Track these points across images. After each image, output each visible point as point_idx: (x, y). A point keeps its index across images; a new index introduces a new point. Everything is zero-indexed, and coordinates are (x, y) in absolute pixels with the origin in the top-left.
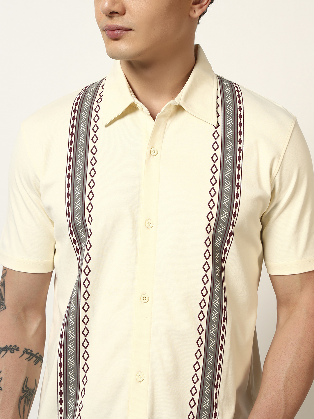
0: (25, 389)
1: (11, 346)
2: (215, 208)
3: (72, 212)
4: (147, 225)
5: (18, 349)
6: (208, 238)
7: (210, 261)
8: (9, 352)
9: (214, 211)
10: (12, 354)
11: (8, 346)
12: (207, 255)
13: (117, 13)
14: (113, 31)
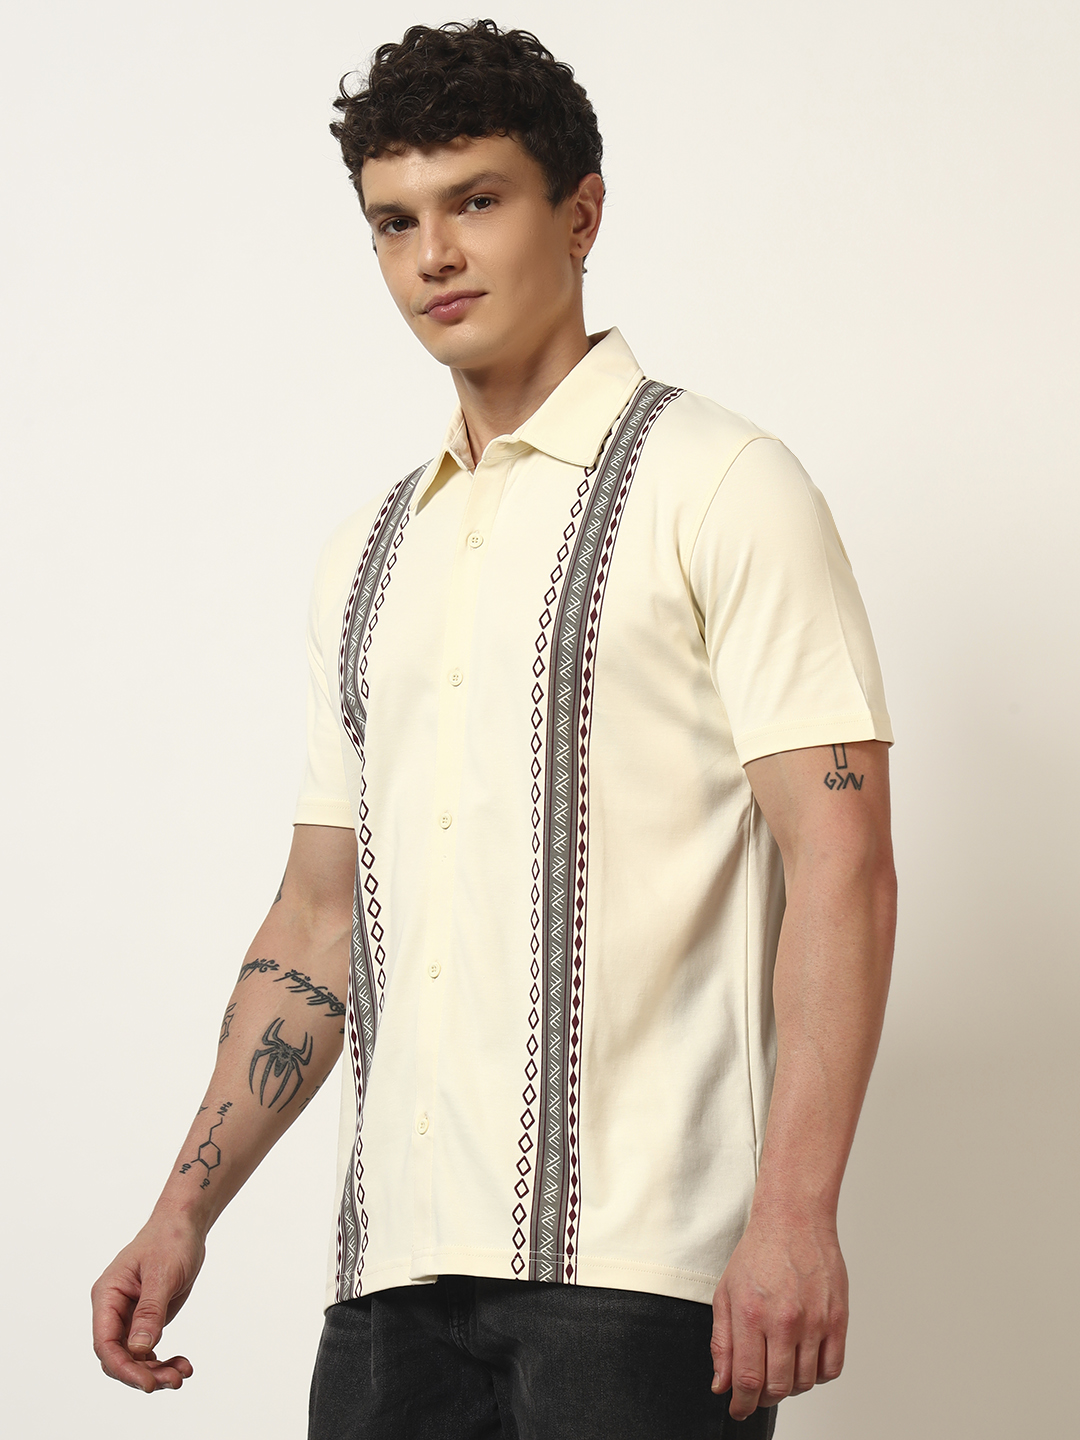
0: (270, 1038)
4: (452, 680)
5: (275, 968)
8: (258, 969)
13: (451, 268)
14: (448, 304)
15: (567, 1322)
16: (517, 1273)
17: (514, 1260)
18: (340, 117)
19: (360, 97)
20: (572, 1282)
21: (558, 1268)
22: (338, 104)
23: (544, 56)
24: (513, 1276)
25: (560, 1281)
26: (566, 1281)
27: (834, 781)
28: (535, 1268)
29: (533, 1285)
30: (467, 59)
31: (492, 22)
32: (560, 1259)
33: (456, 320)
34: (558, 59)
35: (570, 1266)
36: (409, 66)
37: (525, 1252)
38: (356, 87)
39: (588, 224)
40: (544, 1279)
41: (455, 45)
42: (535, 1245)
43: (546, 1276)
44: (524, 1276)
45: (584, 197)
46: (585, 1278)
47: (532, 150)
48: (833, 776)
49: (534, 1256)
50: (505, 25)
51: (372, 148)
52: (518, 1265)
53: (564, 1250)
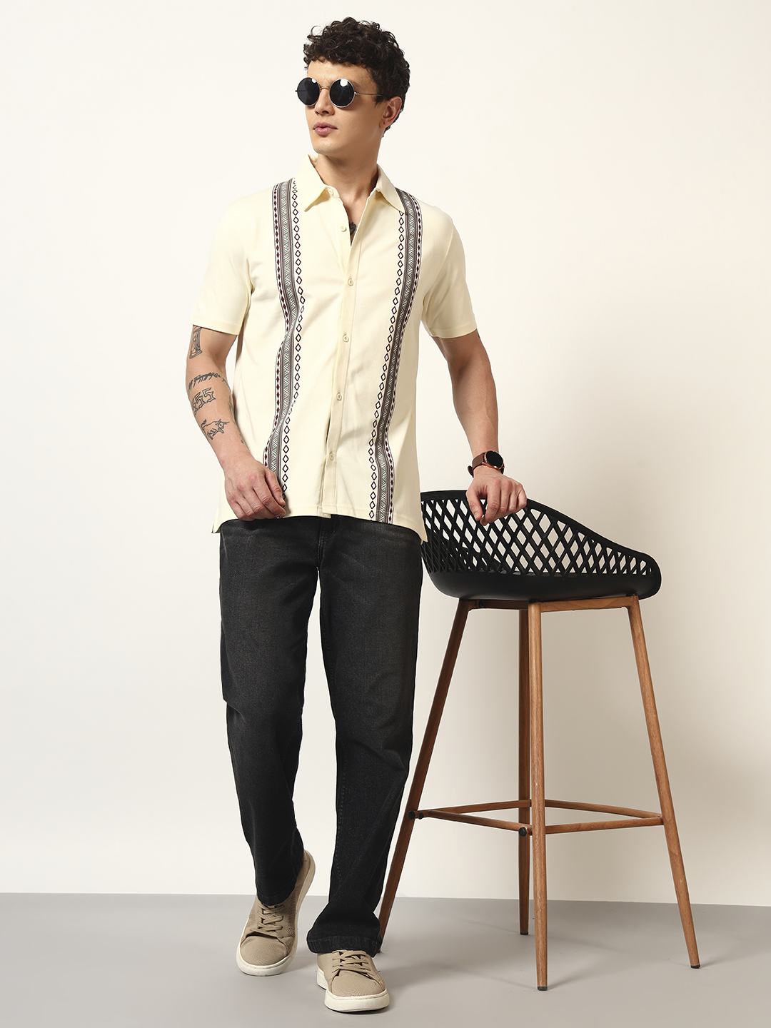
1: (214, 373)
10: (216, 378)
11: (212, 373)
13: (327, 113)
14: (323, 128)
17: (370, 513)
18: (310, 43)
19: (317, 36)
20: (391, 523)
21: (386, 517)
22: (309, 37)
23: (395, 44)
24: (370, 519)
25: (387, 522)
26: (389, 523)
28: (378, 517)
29: (377, 522)
30: (361, 34)
31: (379, 25)
32: (387, 513)
33: (324, 136)
34: (400, 48)
35: (390, 517)
36: (337, 29)
37: (375, 510)
38: (318, 32)
39: (392, 116)
40: (381, 521)
41: (359, 27)
42: (379, 508)
43: (382, 519)
44: (374, 519)
45: (392, 105)
46: (395, 522)
47: (374, 78)
49: (378, 512)
50: (383, 28)
51: (314, 57)
52: (372, 515)
53: (389, 510)
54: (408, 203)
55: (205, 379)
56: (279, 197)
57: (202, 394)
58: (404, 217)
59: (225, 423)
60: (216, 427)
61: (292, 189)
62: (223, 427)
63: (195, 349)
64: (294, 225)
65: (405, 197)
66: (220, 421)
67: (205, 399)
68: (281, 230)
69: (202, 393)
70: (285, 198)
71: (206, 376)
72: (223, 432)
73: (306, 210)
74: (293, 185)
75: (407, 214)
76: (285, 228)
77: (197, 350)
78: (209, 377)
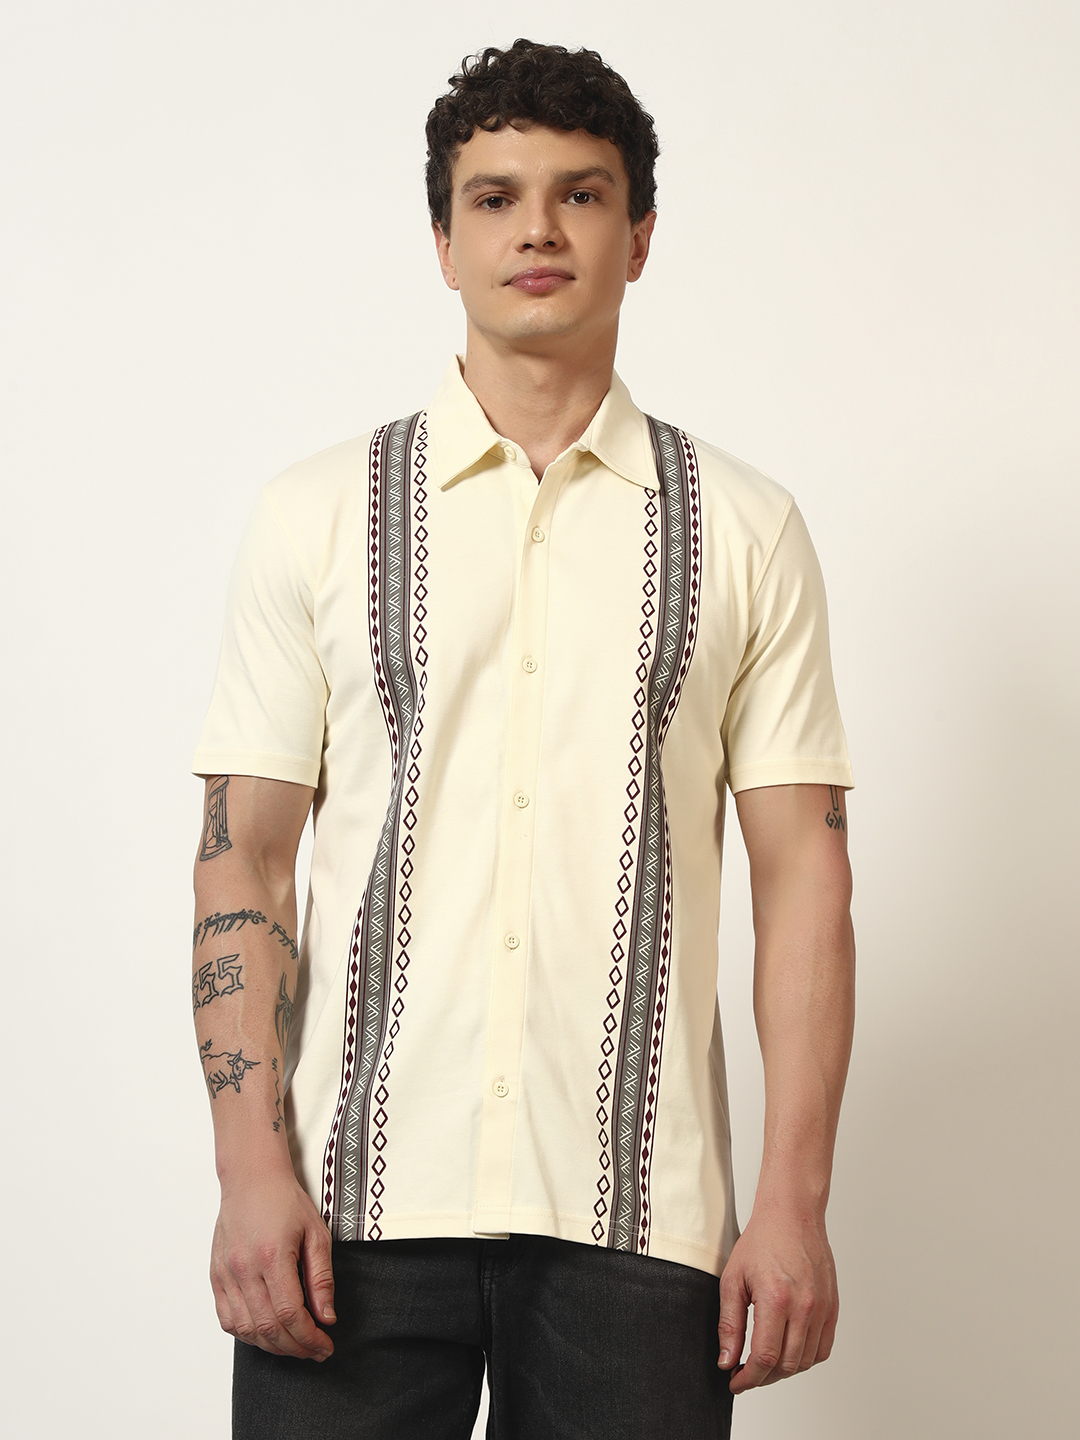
1: (251, 911)
2: (654, 636)
3: (384, 644)
4: (525, 666)
6: (641, 689)
7: (643, 732)
8: (249, 921)
9: (652, 641)
10: (255, 926)
11: (247, 910)
12: (638, 721)
13: (552, 245)
14: (539, 278)
15: (641, 1288)
16: (597, 1239)
17: (594, 1227)
20: (645, 1253)
21: (633, 1238)
24: (593, 1242)
25: (634, 1251)
26: (639, 1252)
27: (832, 820)
28: (613, 1236)
29: (610, 1251)
32: (636, 1230)
35: (643, 1237)
37: (606, 1220)
39: (640, 255)
40: (620, 1247)
42: (615, 1215)
43: (623, 1244)
44: (603, 1243)
46: (655, 1250)
48: (831, 816)
49: (614, 1225)
52: (598, 1232)
53: (639, 1222)
54: (669, 452)
55: (229, 927)
56: (386, 465)
57: (214, 969)
58: (657, 501)
59: (250, 1065)
60: (228, 1071)
61: (416, 442)
62: (242, 1074)
63: (216, 838)
64: (415, 524)
65: (665, 437)
66: (238, 1057)
67: (220, 985)
68: (385, 539)
69: (215, 964)
70: (398, 468)
71: (234, 917)
72: (238, 1090)
73: (445, 489)
74: (418, 431)
75: (664, 492)
76: (395, 535)
77: (219, 840)
78: (239, 922)
